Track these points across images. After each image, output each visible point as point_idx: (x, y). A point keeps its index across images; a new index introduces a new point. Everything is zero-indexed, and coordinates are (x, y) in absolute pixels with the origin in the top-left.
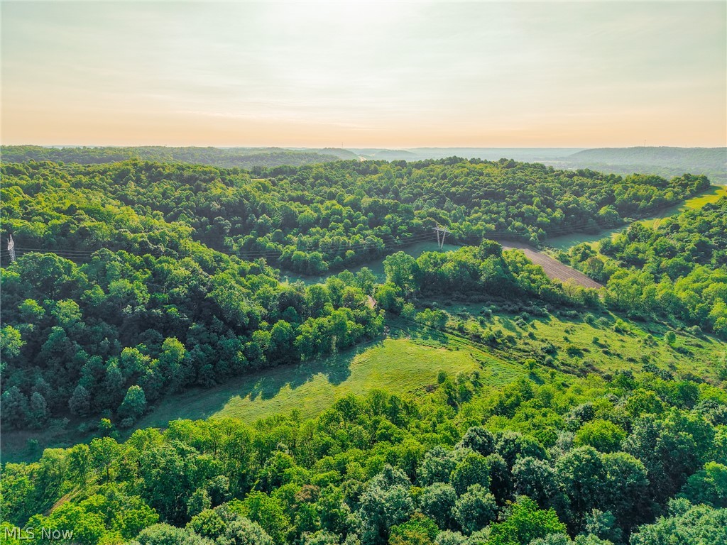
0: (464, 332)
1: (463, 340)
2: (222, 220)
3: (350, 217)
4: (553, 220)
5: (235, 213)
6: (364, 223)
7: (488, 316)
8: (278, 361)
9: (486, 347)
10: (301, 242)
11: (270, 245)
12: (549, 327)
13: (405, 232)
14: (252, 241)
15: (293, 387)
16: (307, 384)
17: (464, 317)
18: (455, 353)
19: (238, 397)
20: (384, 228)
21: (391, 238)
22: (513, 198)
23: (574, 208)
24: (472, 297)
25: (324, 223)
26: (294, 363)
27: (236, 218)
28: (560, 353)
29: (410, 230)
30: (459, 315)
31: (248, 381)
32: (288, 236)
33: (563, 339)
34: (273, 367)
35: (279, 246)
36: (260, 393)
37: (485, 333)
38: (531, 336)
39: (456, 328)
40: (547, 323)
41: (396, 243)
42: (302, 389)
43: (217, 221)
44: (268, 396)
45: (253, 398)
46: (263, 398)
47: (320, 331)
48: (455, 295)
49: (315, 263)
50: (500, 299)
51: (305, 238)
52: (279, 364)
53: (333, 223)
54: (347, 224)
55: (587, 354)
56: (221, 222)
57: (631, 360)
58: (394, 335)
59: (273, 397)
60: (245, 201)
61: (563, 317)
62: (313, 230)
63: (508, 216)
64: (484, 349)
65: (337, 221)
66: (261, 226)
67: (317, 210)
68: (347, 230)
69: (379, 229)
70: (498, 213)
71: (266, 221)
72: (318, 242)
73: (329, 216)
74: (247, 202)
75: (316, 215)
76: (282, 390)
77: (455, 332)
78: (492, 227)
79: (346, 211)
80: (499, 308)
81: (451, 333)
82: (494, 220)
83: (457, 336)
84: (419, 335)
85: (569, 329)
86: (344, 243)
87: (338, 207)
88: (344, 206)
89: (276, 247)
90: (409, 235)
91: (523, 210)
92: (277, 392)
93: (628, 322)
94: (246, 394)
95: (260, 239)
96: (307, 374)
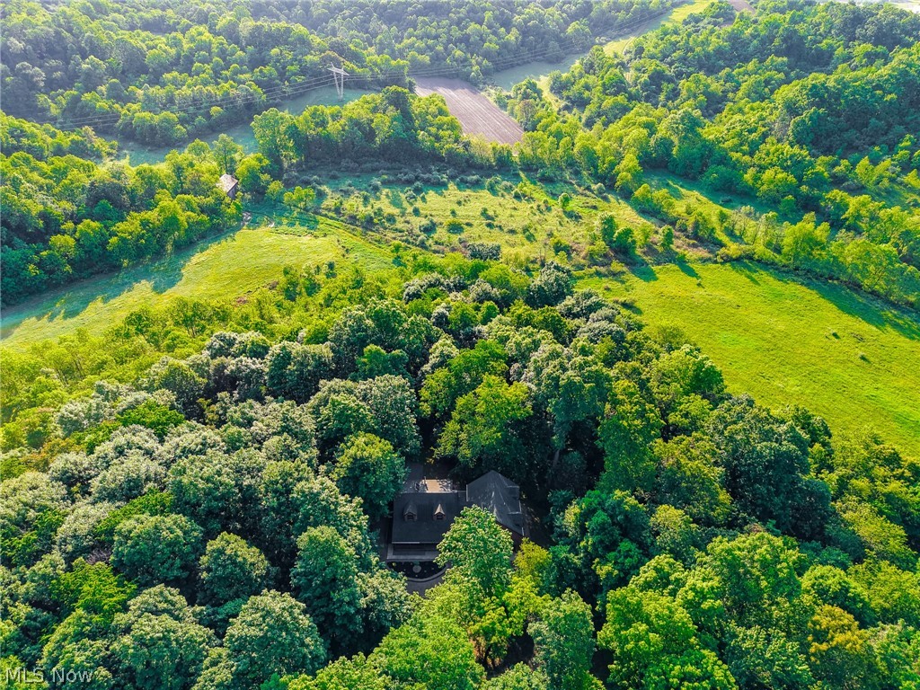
0: (340, 213)
1: (336, 223)
2: (28, 68)
3: (223, 53)
4: (505, 46)
5: (52, 53)
6: (241, 63)
7: (376, 189)
8: (90, 271)
9: (360, 229)
10: (148, 97)
11: (103, 104)
12: (443, 199)
13: (295, 74)
14: (76, 100)
15: (105, 300)
16: (124, 295)
17: (347, 193)
18: (321, 241)
19: (34, 319)
20: (267, 70)
21: (278, 85)
22: (459, 13)
23: (535, 26)
24: (364, 166)
25: (184, 63)
26: (113, 271)
27: (53, 63)
28: (439, 230)
29: (303, 71)
30: (341, 191)
31: (49, 298)
32: (131, 88)
33: (449, 213)
34: (84, 278)
35: (116, 106)
36: (63, 311)
37: (364, 211)
38: (416, 212)
39: (333, 208)
40: (441, 194)
41: (284, 92)
42: (115, 302)
43: (20, 70)
44: (71, 314)
45: (51, 319)
46: (65, 318)
47: (144, 229)
48: (343, 163)
49: (166, 129)
50: (397, 165)
51: (155, 91)
52: (92, 274)
53: (197, 64)
54: (217, 64)
55: (469, 228)
56: (27, 72)
57: (512, 232)
58: (254, 224)
59: (78, 314)
60: (65, 34)
61: (463, 184)
62: (167, 76)
63: (449, 41)
64: (355, 233)
65: (204, 61)
66: (88, 74)
67: (176, 44)
68: (217, 75)
69: (261, 71)
70: (436, 37)
71: (95, 67)
72: (173, 95)
73: (192, 52)
74: (68, 35)
75: (173, 51)
76: (91, 306)
77: (331, 214)
78: (426, 59)
79: (216, 42)
80: (392, 178)
81: (326, 216)
82: (430, 48)
83: (332, 218)
84: (285, 221)
85: (462, 200)
86: (210, 96)
87: (207, 36)
88: (216, 34)
89: (110, 107)
90: (300, 79)
91: (468, 31)
92: (84, 308)
93: (535, 184)
94: (44, 314)
95: (87, 96)
96: (126, 283)
